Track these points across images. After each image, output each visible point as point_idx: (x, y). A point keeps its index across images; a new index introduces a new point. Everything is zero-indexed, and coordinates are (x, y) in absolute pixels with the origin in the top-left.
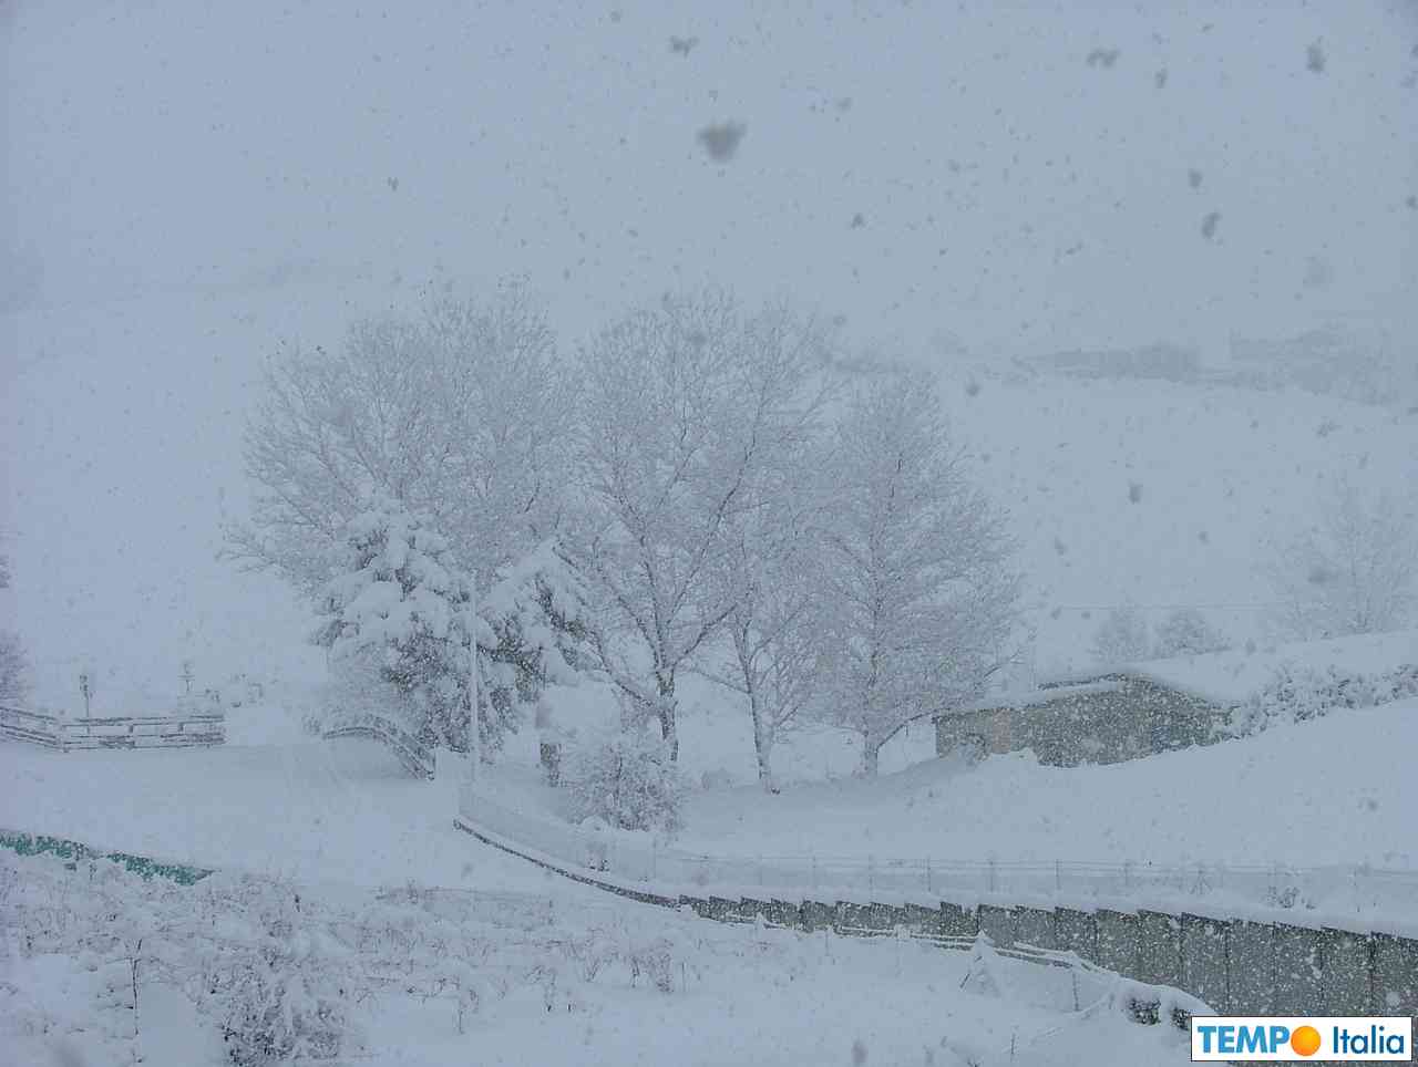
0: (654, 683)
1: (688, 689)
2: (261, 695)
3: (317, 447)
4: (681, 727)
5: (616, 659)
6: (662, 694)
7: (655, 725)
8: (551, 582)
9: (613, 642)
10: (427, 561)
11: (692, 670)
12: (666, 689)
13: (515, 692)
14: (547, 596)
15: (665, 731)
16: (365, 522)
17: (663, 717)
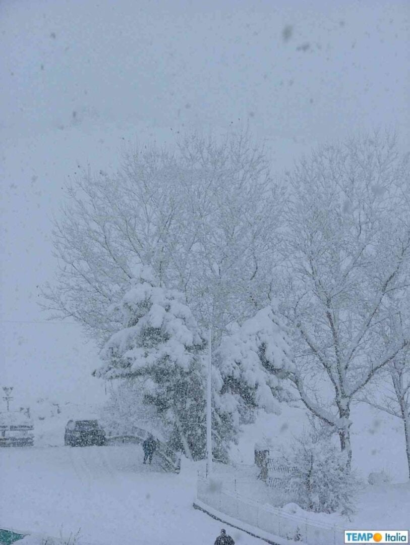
0: (335, 409)
1: (359, 413)
2: (59, 412)
3: (102, 239)
4: (354, 442)
5: (309, 391)
6: (341, 417)
7: (336, 439)
8: (265, 338)
9: (307, 380)
10: (179, 322)
11: (363, 400)
12: (344, 413)
13: (236, 416)
14: (263, 349)
15: (343, 443)
16: (136, 293)
17: (342, 435)
